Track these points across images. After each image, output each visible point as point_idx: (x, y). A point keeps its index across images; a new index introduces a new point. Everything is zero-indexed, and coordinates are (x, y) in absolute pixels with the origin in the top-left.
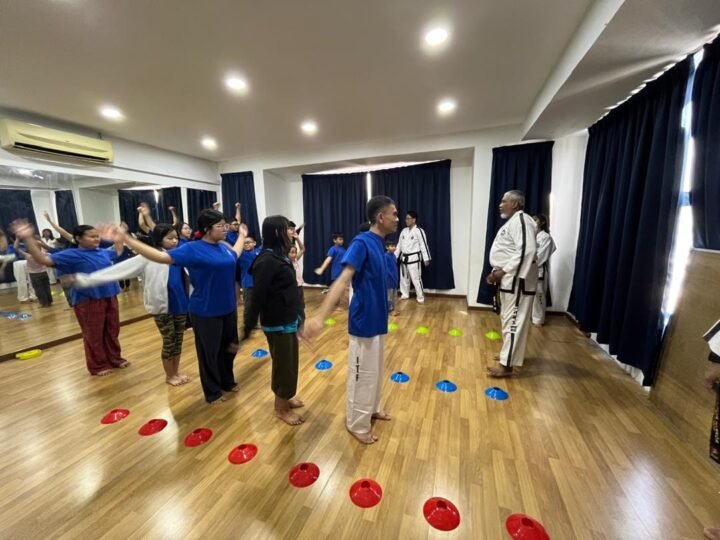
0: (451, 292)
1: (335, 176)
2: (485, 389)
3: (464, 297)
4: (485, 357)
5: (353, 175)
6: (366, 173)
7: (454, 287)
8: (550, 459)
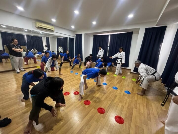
0: (128, 68)
1: (101, 35)
2: (125, 91)
3: (130, 70)
4: (129, 84)
5: (106, 35)
6: (109, 35)
7: (128, 67)
8: (134, 109)
